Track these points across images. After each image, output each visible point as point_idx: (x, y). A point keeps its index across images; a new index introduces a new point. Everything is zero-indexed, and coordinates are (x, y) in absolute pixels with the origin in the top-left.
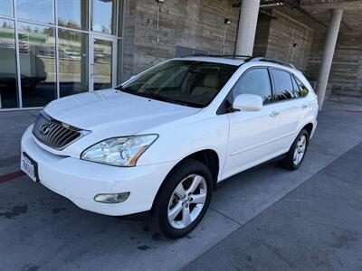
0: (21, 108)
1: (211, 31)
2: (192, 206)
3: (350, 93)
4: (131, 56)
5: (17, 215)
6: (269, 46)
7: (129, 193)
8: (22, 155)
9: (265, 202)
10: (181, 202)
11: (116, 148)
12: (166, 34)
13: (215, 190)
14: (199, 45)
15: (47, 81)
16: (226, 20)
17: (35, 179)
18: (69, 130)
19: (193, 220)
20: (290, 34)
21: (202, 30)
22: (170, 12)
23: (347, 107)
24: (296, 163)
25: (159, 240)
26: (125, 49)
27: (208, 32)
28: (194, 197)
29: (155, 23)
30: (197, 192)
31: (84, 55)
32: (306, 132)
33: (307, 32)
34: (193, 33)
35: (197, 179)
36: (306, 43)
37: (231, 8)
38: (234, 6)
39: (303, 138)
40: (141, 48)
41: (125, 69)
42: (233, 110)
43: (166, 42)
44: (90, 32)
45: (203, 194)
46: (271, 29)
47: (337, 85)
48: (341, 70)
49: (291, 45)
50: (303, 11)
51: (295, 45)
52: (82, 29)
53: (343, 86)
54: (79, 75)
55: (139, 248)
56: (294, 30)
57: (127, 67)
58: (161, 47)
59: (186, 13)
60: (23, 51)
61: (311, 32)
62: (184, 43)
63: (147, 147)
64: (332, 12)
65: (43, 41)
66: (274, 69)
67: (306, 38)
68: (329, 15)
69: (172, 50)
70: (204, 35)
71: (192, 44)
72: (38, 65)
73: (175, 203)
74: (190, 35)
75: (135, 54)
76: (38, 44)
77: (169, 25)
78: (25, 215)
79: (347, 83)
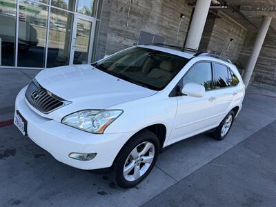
0: (16, 67)
1: (169, 22)
2: (142, 165)
3: (268, 81)
4: (105, 35)
5: (8, 156)
6: (212, 38)
7: (96, 154)
8: (16, 113)
9: (197, 164)
10: (134, 162)
11: (89, 118)
12: (134, 21)
13: (160, 153)
14: (158, 32)
15: (38, 45)
16: (182, 15)
17: (24, 133)
18: (54, 99)
19: (141, 174)
20: (229, 31)
21: (162, 20)
22: (139, 4)
23: (264, 92)
24: (222, 135)
25: (114, 188)
26: (101, 29)
27: (167, 23)
28: (145, 158)
29: (127, 11)
30: (147, 154)
31: (69, 30)
32: (233, 112)
33: (242, 30)
34: (155, 22)
35: (148, 145)
36: (240, 38)
37: (187, 6)
38: (189, 4)
39: (230, 117)
40: (113, 30)
41: (99, 44)
42: (181, 94)
43: (134, 27)
44: (75, 13)
45: (151, 156)
46: (215, 26)
47: (260, 74)
48: (264, 63)
49: (228, 40)
50: (242, 14)
51: (231, 40)
52: (69, 10)
53: (264, 75)
54: (64, 43)
55: (99, 193)
56: (232, 28)
57: (101, 43)
58: (129, 31)
59: (151, 6)
60: (21, 19)
61: (245, 31)
62: (147, 29)
63: (114, 120)
64: (263, 18)
65: (38, 12)
66: (216, 63)
67: (241, 35)
68: (261, 20)
69: (138, 34)
70: (164, 25)
71: (153, 30)
72: (32, 32)
73: (130, 162)
74: (152, 23)
75: (108, 34)
76: (33, 15)
77: (138, 14)
78: (14, 157)
79: (267, 73)
